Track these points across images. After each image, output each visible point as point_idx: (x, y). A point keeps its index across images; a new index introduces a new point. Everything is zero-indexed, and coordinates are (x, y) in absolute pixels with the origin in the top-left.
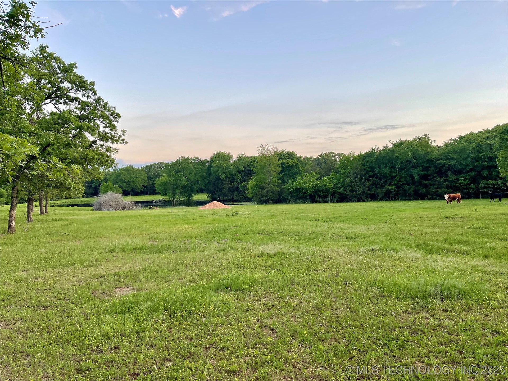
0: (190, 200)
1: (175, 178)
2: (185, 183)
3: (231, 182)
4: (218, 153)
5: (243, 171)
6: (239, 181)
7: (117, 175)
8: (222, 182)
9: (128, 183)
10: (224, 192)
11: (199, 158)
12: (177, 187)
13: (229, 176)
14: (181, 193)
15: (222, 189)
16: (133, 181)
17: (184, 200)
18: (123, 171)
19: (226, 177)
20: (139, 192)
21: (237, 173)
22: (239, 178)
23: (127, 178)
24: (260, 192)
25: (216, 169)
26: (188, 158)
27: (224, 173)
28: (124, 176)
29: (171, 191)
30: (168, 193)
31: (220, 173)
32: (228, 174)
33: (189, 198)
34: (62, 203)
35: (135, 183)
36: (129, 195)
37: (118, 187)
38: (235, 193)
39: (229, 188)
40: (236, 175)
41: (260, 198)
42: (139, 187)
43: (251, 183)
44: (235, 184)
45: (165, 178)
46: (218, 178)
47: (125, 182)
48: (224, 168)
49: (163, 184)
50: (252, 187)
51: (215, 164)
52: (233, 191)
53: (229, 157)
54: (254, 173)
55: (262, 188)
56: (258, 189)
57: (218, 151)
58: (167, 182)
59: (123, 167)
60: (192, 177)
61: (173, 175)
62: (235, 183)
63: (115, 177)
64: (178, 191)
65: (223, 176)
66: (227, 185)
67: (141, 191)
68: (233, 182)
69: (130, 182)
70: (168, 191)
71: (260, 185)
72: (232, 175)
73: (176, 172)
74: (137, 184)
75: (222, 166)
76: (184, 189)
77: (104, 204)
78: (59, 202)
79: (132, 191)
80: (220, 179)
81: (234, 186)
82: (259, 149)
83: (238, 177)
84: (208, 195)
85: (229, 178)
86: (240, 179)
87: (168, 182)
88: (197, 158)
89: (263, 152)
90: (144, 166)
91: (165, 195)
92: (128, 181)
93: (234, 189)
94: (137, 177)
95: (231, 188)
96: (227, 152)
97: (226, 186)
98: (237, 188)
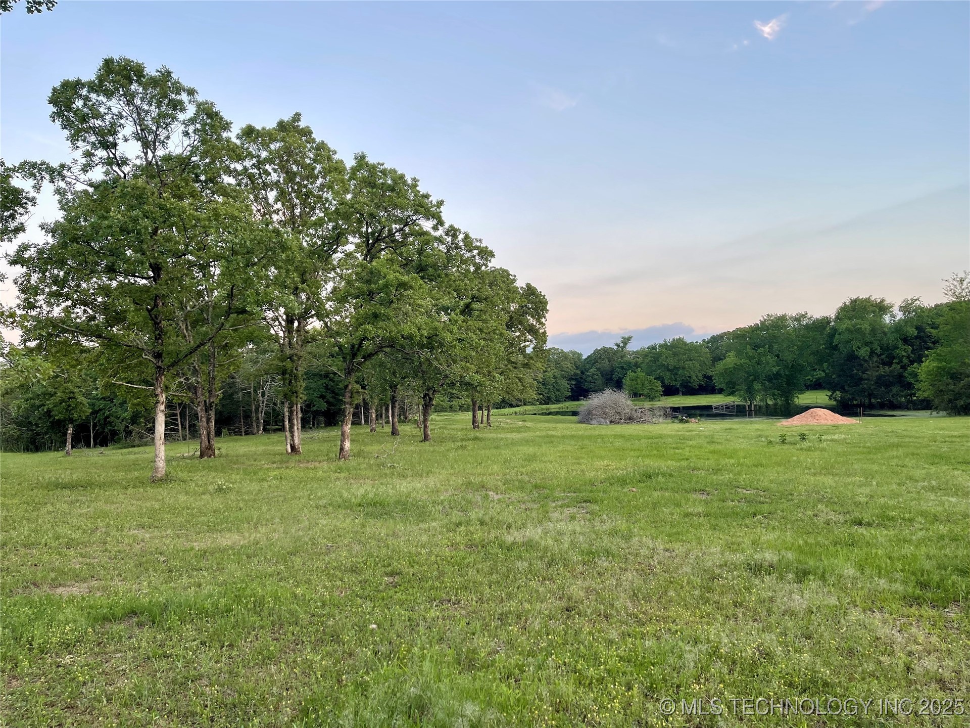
0: (789, 404)
1: (751, 358)
2: (774, 369)
3: (884, 364)
4: (854, 302)
5: (916, 337)
6: (905, 361)
7: (654, 357)
8: (861, 365)
9: (674, 371)
10: (865, 386)
11: (809, 315)
12: (756, 378)
13: (878, 351)
14: (765, 389)
15: (861, 379)
16: (684, 368)
17: (776, 404)
18: (664, 350)
19: (872, 352)
20: (697, 387)
21: (900, 343)
22: (904, 353)
23: (672, 362)
24: (951, 387)
25: (846, 336)
26: (783, 318)
27: (867, 344)
28: (667, 357)
29: (744, 387)
30: (738, 390)
31: (855, 344)
32: (876, 346)
33: (787, 400)
34: (559, 408)
35: (687, 371)
36: (678, 394)
37: (655, 379)
38: (895, 390)
39: (879, 377)
40: (897, 348)
41: (950, 401)
42: (695, 378)
43: (927, 366)
44: (896, 367)
45: (731, 360)
46: (852, 357)
47: (669, 370)
48: (865, 334)
49: (727, 372)
50: (929, 373)
51: (846, 324)
52: (888, 385)
53: (882, 308)
54: (934, 343)
55: (955, 377)
56: (945, 378)
57: (854, 297)
58: (734, 367)
59: (665, 341)
60: (788, 357)
61: (747, 353)
62: (894, 366)
63: (650, 361)
64: (757, 386)
65: (864, 352)
66: (875, 371)
67: (700, 385)
68: (890, 364)
69: (678, 369)
70: (737, 387)
71: (951, 368)
72: (885, 348)
73: (756, 347)
74: (692, 373)
75: (861, 328)
76: (774, 381)
77: (594, 412)
78: (553, 407)
79: (682, 385)
80: (857, 357)
81: (891, 371)
82: (947, 284)
83: (904, 351)
84: (829, 394)
85: (879, 356)
86: (908, 357)
87: (737, 368)
88: (804, 316)
89: (958, 291)
90: (708, 337)
91: (731, 393)
92: (675, 367)
93: (891, 379)
94: (691, 360)
95: (884, 376)
96: (876, 297)
97: (873, 374)
98: (901, 376)
